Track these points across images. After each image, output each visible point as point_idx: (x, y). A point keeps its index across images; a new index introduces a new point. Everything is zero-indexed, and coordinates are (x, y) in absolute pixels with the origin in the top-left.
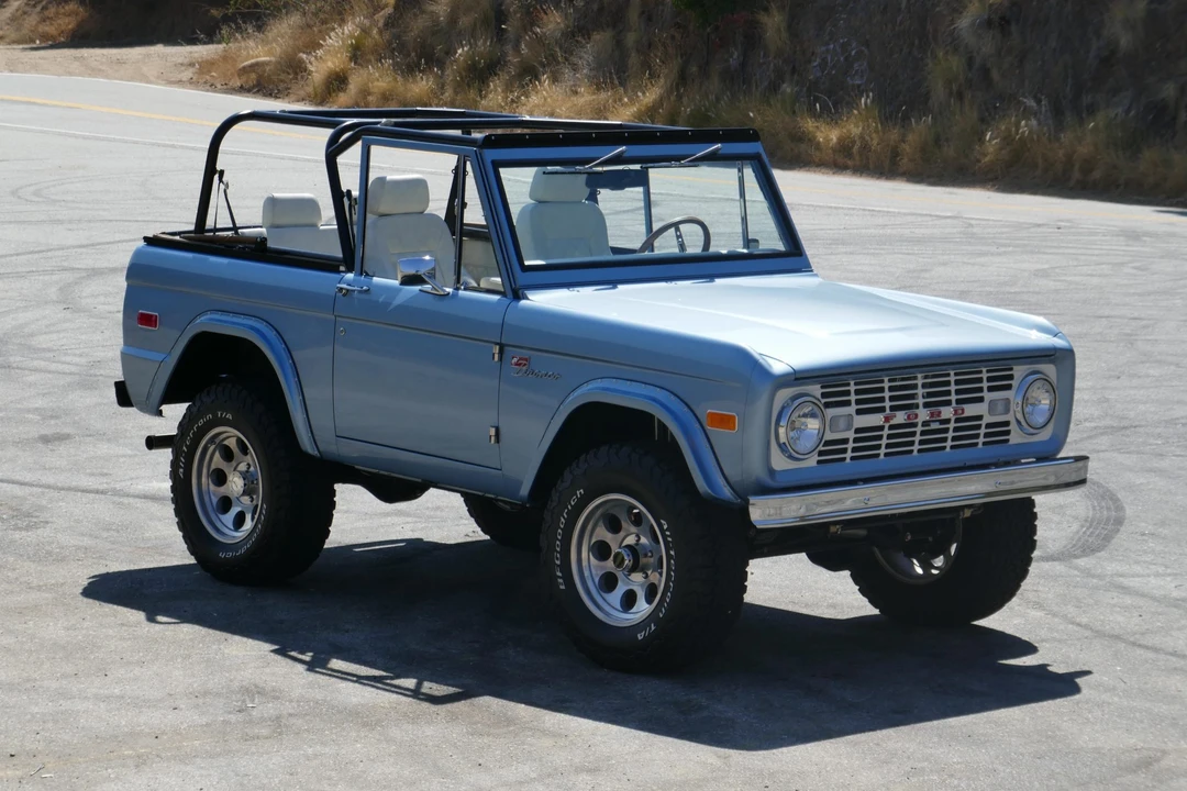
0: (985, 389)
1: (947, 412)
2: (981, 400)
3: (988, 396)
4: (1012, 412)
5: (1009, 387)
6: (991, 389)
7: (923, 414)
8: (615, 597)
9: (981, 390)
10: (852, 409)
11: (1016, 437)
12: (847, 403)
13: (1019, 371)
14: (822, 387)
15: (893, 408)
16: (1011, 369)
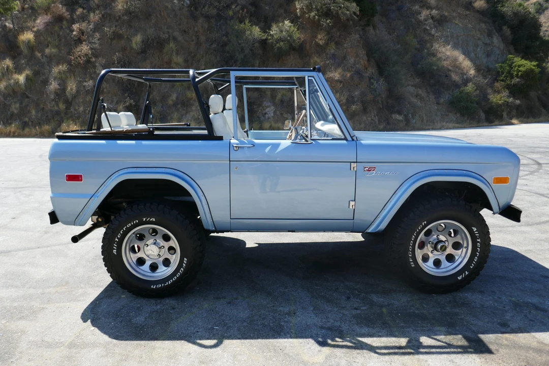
8: (430, 263)
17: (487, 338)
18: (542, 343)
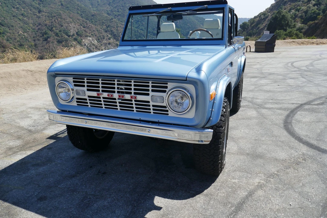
0: (150, 90)
1: (127, 97)
2: (148, 94)
3: (151, 93)
4: (165, 102)
5: (165, 92)
6: (153, 91)
7: (116, 95)
9: (148, 90)
10: (85, 88)
11: (171, 114)
12: (84, 86)
13: (170, 85)
14: (73, 79)
15: (103, 91)
16: (167, 84)
17: (52, 141)
18: (30, 150)
